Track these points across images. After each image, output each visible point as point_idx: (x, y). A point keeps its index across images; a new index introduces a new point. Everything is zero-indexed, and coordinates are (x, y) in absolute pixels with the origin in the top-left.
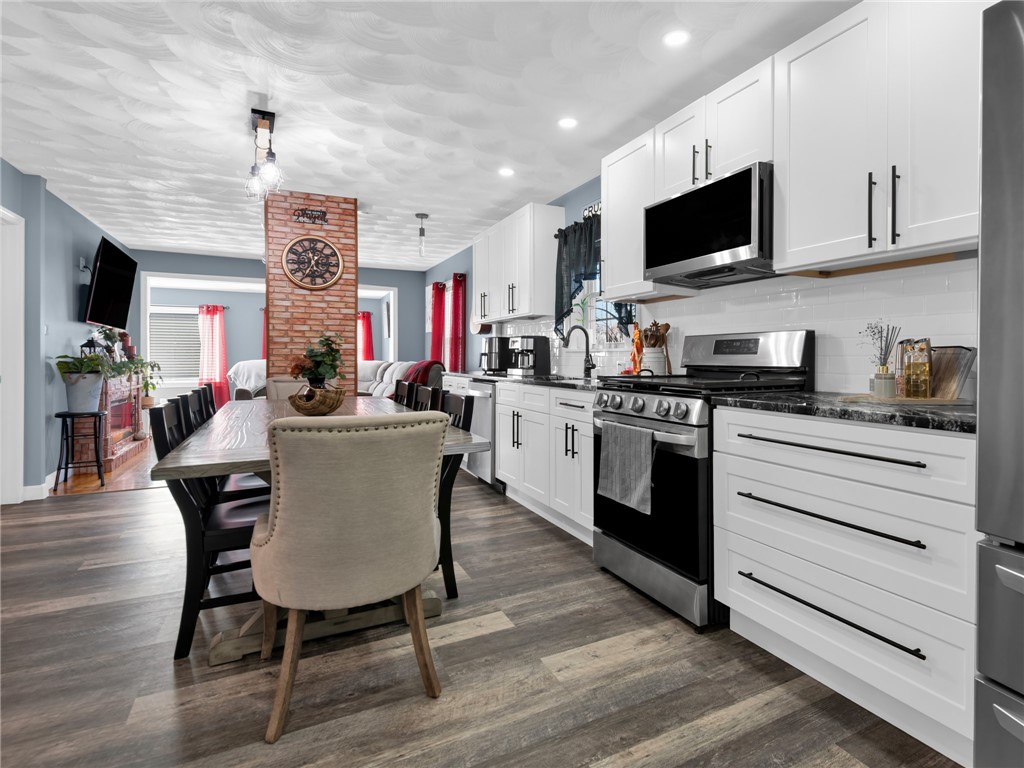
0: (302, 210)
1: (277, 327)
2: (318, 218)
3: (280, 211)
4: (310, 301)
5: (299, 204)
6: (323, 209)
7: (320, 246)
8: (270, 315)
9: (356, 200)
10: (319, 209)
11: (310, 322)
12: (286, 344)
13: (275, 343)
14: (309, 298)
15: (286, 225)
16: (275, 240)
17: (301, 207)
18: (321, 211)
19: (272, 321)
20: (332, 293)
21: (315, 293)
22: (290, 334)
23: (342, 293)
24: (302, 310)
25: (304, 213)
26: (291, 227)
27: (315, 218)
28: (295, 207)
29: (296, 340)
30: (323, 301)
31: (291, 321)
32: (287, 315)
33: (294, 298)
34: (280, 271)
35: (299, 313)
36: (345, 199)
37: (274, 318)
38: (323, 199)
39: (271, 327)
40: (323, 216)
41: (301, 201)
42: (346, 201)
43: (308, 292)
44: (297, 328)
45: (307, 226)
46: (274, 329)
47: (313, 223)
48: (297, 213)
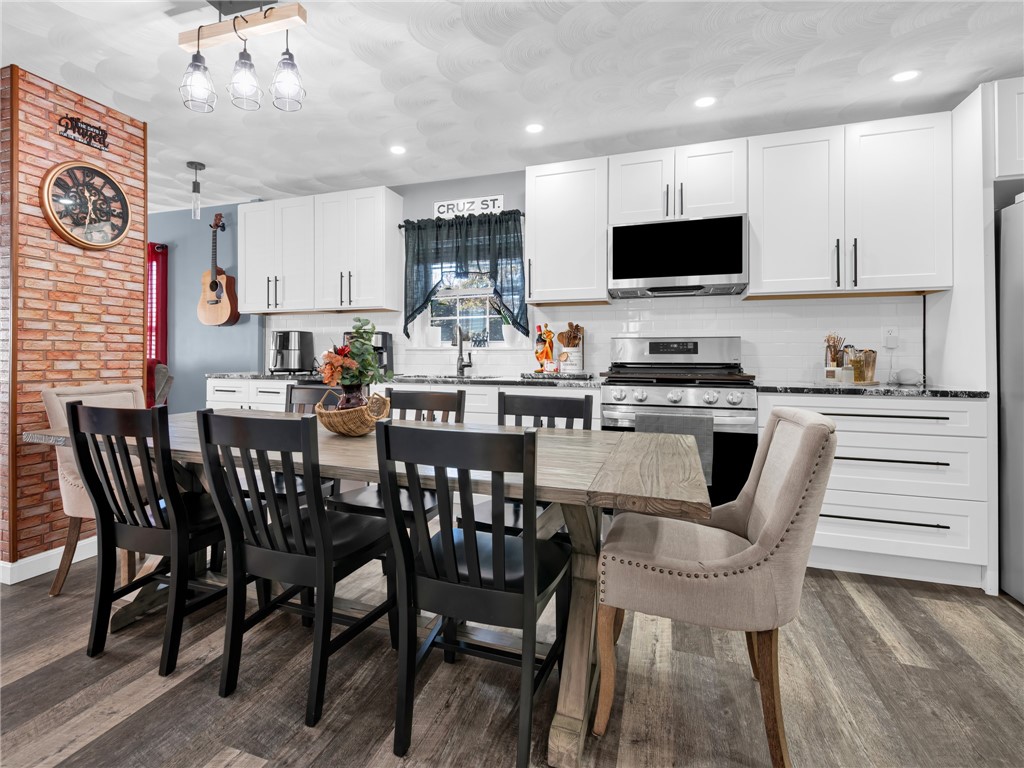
0: (72, 119)
1: (31, 304)
2: (94, 138)
3: (38, 113)
4: (83, 266)
5: (68, 109)
6: (103, 127)
7: (98, 181)
8: (20, 282)
9: (145, 124)
10: (97, 124)
11: (81, 299)
12: (44, 332)
13: (27, 330)
14: (80, 261)
15: (45, 137)
16: (29, 159)
17: (71, 115)
18: (99, 129)
19: (22, 293)
20: (112, 256)
21: (89, 253)
22: (52, 315)
23: (127, 259)
24: (71, 279)
25: (74, 123)
26: (57, 144)
27: (91, 137)
28: (64, 112)
29: (61, 326)
30: (101, 268)
31: (53, 296)
32: (47, 285)
33: (59, 258)
34: (37, 211)
35: (66, 282)
36: (132, 120)
37: (25, 288)
38: (103, 110)
39: (20, 304)
40: (102, 137)
41: (71, 105)
42: (133, 122)
43: (79, 252)
44: (62, 307)
45: (79, 146)
46: (25, 307)
47: (89, 144)
48: (63, 123)
